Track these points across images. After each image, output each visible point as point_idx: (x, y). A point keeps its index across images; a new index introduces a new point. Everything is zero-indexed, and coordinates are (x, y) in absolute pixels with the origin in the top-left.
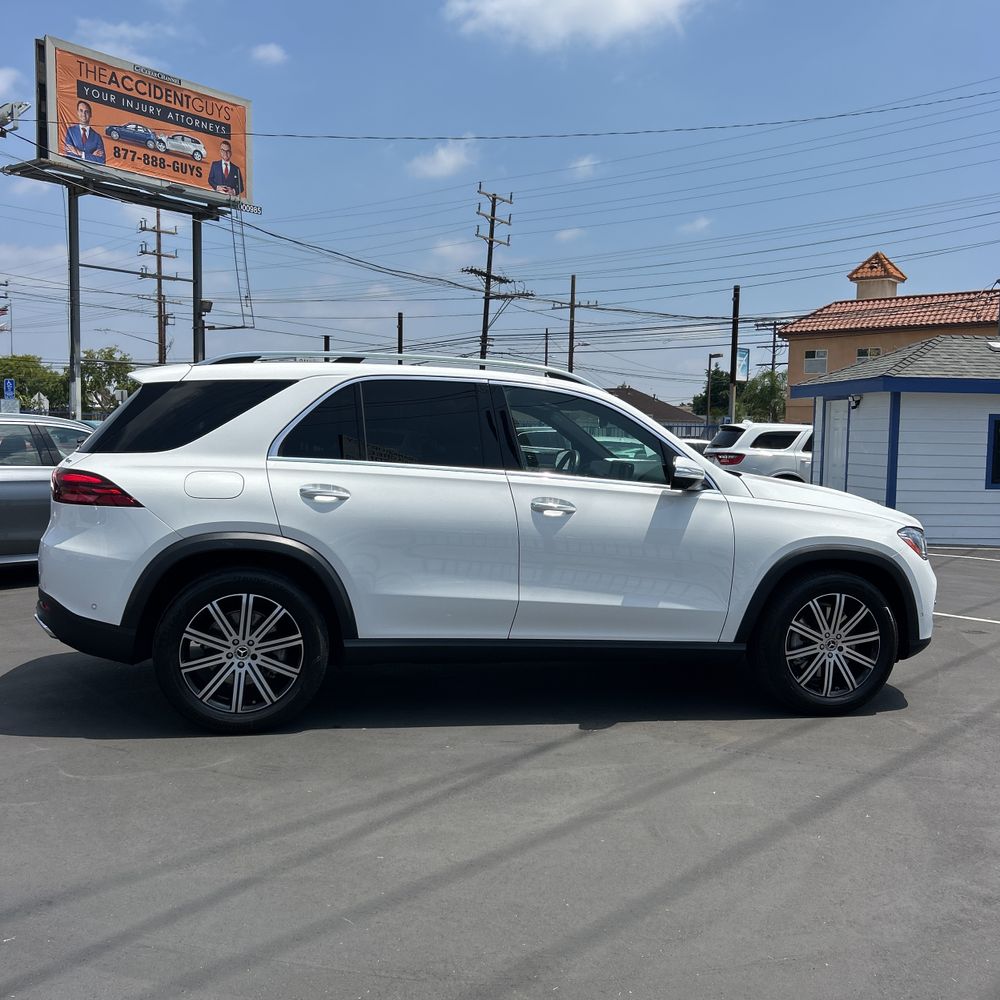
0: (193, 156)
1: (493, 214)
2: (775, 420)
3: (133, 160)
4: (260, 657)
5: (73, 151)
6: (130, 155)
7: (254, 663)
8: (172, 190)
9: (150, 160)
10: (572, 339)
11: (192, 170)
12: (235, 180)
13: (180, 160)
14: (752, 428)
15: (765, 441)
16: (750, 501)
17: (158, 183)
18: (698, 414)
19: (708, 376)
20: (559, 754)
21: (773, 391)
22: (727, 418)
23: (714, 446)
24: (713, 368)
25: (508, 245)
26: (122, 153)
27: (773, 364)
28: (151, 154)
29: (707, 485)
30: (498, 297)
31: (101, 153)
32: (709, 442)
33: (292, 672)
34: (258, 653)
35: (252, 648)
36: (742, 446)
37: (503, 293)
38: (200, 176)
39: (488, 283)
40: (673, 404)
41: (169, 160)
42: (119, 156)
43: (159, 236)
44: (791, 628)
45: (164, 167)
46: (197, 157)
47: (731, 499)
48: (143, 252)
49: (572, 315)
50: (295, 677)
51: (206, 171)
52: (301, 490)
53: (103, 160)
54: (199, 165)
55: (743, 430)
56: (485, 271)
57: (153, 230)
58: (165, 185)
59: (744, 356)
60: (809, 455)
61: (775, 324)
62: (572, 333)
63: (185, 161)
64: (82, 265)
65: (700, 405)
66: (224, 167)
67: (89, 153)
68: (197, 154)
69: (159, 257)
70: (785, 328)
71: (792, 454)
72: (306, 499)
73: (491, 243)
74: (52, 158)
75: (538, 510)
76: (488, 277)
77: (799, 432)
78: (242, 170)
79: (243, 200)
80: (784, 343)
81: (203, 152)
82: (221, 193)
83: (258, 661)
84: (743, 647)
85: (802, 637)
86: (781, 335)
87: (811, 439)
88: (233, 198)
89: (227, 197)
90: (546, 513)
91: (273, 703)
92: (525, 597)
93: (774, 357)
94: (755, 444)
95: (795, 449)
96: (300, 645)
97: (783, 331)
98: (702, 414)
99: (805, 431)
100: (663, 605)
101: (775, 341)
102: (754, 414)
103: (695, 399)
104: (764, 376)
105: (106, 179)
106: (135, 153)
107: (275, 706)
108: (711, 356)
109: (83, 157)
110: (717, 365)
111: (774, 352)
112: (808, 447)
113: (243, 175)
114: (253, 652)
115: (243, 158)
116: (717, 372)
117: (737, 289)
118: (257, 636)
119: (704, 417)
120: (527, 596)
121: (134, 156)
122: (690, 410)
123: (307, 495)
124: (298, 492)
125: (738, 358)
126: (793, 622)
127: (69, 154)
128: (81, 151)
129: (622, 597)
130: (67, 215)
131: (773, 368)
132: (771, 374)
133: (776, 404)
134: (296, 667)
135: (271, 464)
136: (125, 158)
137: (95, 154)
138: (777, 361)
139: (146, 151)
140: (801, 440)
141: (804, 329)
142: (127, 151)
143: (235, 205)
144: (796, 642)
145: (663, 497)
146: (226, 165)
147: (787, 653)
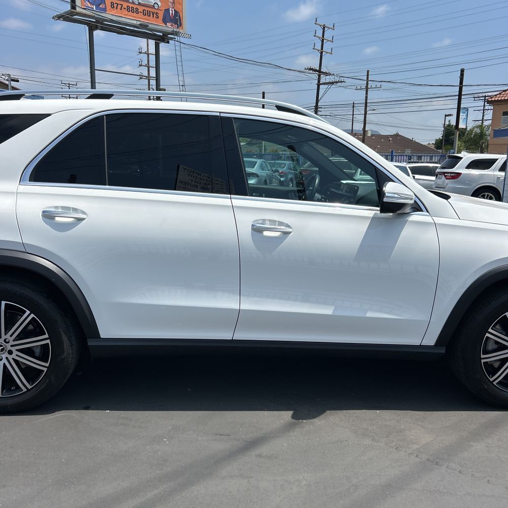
0: (154, 6)
1: (323, 36)
2: (482, 152)
3: (121, 9)
4: (15, 353)
5: (89, 5)
6: (119, 7)
7: (10, 357)
8: (143, 26)
9: (131, 9)
10: (366, 106)
11: (153, 15)
12: (177, 20)
13: (146, 9)
14: (467, 157)
15: (474, 165)
16: (456, 222)
17: (135, 22)
18: (437, 149)
19: (444, 127)
20: (260, 456)
21: (482, 135)
22: (452, 151)
23: (443, 168)
24: (447, 123)
25: (331, 54)
26: (115, 5)
27: (482, 120)
28: (131, 5)
29: (417, 207)
30: (324, 84)
31: (104, 6)
32: (439, 165)
33: (43, 366)
34: (13, 349)
35: (8, 345)
36: (460, 168)
37: (328, 81)
38: (158, 18)
39: (319, 76)
40: (424, 143)
41: (141, 9)
42: (114, 8)
43: (148, 56)
44: (487, 335)
45: (138, 13)
46: (156, 7)
47: (439, 220)
48: (140, 65)
49: (367, 93)
50: (45, 369)
51: (161, 15)
52: (44, 212)
53: (105, 10)
54: (156, 11)
55: (461, 158)
56: (318, 69)
57: (145, 53)
58: (139, 23)
59: (464, 113)
60: (503, 174)
61: (485, 96)
62: (366, 103)
63: (149, 9)
64: (96, 70)
65: (439, 144)
66: (171, 12)
67: (98, 6)
68: (156, 5)
69: (149, 67)
70: (491, 98)
71: (492, 173)
72: (46, 220)
73: (321, 53)
74: (78, 10)
75: (257, 230)
76: (319, 72)
77: (497, 159)
78: (180, 14)
79: (181, 31)
80: (490, 107)
81: (159, 4)
82: (169, 27)
83: (14, 356)
84: (442, 350)
85: (496, 342)
86: (489, 102)
87: (505, 163)
88: (175, 30)
89: (172, 29)
90: (266, 233)
91: (28, 390)
92: (246, 306)
93: (483, 116)
94: (469, 167)
95: (494, 170)
96: (48, 344)
97: (490, 100)
98: (440, 149)
99: (501, 158)
100: (370, 314)
101: (484, 106)
102: (470, 148)
103: (436, 140)
104: (477, 127)
105: (106, 21)
106: (122, 5)
107: (29, 393)
108: (446, 116)
109: (95, 8)
110: (449, 121)
111: (484, 113)
112: (503, 169)
113: (181, 17)
114: (9, 348)
115: (181, 6)
116: (449, 125)
117: (462, 71)
118: (11, 336)
119: (440, 151)
120: (248, 305)
121: (122, 7)
122: (433, 147)
123: (48, 216)
124: (41, 214)
125: (461, 114)
126: (490, 330)
127: (87, 7)
128: (93, 5)
129: (333, 308)
130: (88, 43)
131: (482, 123)
132: (481, 127)
133: (483, 143)
134: (46, 361)
135: (22, 188)
136: (117, 8)
137: (100, 6)
138: (485, 118)
139: (129, 4)
140: (498, 164)
141: (503, 98)
142: (118, 4)
143: (176, 34)
144: (491, 346)
145: (374, 219)
146: (172, 11)
147: (482, 356)
